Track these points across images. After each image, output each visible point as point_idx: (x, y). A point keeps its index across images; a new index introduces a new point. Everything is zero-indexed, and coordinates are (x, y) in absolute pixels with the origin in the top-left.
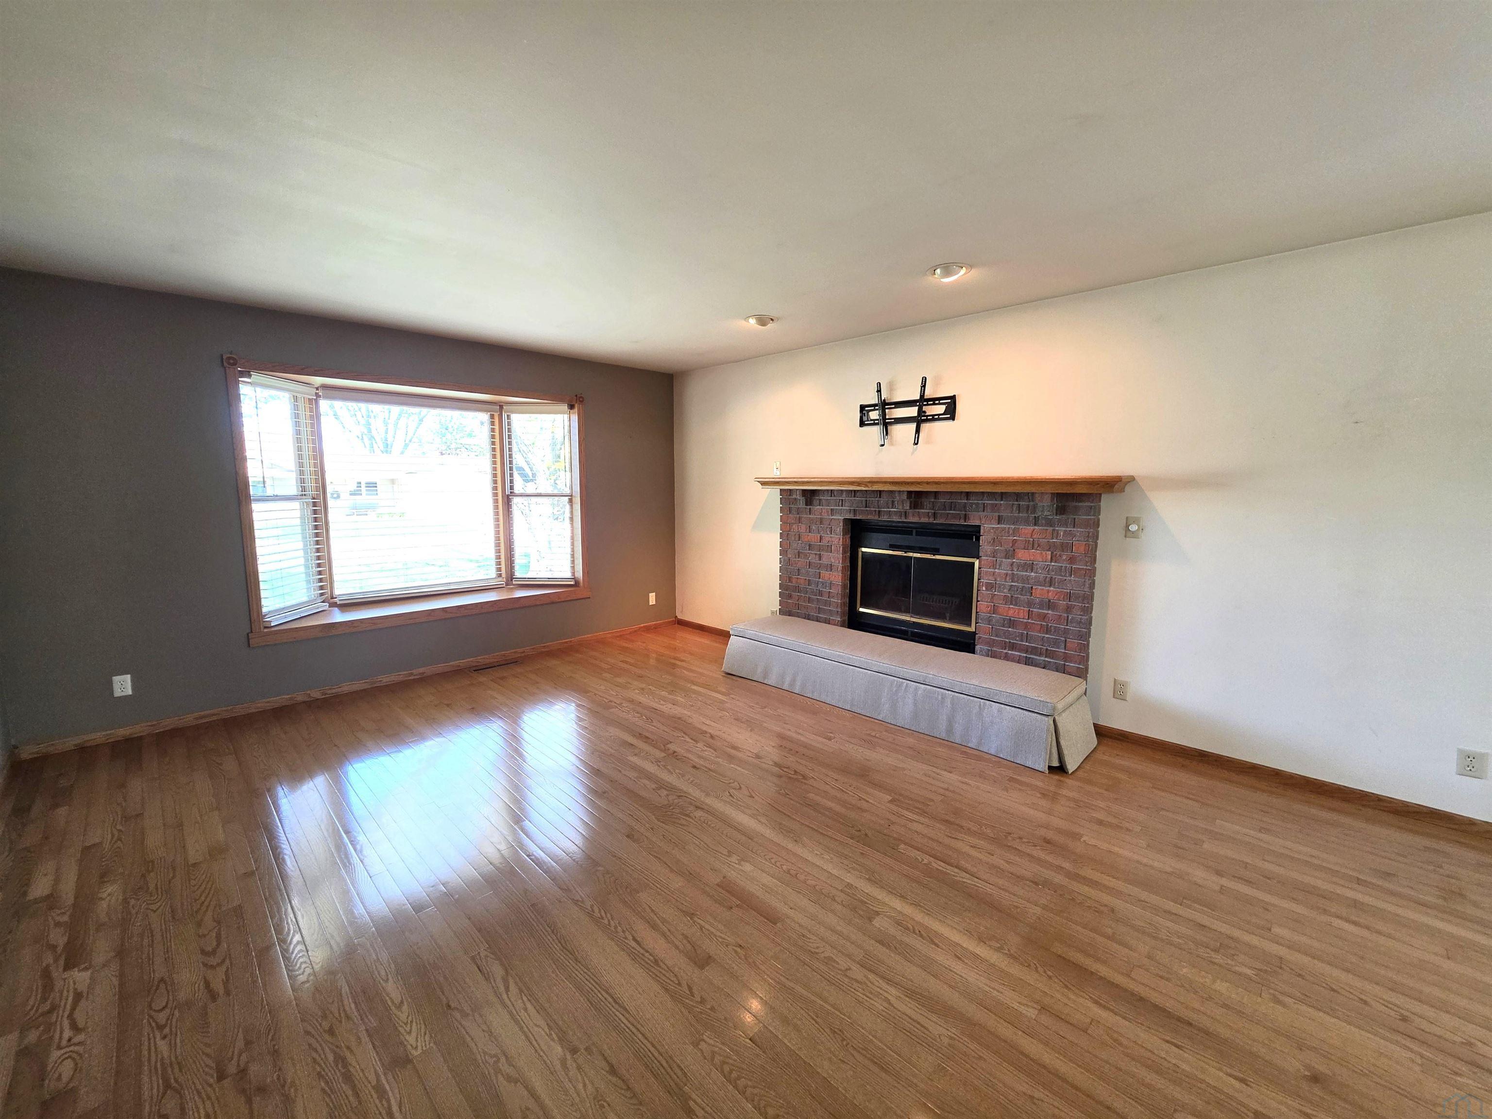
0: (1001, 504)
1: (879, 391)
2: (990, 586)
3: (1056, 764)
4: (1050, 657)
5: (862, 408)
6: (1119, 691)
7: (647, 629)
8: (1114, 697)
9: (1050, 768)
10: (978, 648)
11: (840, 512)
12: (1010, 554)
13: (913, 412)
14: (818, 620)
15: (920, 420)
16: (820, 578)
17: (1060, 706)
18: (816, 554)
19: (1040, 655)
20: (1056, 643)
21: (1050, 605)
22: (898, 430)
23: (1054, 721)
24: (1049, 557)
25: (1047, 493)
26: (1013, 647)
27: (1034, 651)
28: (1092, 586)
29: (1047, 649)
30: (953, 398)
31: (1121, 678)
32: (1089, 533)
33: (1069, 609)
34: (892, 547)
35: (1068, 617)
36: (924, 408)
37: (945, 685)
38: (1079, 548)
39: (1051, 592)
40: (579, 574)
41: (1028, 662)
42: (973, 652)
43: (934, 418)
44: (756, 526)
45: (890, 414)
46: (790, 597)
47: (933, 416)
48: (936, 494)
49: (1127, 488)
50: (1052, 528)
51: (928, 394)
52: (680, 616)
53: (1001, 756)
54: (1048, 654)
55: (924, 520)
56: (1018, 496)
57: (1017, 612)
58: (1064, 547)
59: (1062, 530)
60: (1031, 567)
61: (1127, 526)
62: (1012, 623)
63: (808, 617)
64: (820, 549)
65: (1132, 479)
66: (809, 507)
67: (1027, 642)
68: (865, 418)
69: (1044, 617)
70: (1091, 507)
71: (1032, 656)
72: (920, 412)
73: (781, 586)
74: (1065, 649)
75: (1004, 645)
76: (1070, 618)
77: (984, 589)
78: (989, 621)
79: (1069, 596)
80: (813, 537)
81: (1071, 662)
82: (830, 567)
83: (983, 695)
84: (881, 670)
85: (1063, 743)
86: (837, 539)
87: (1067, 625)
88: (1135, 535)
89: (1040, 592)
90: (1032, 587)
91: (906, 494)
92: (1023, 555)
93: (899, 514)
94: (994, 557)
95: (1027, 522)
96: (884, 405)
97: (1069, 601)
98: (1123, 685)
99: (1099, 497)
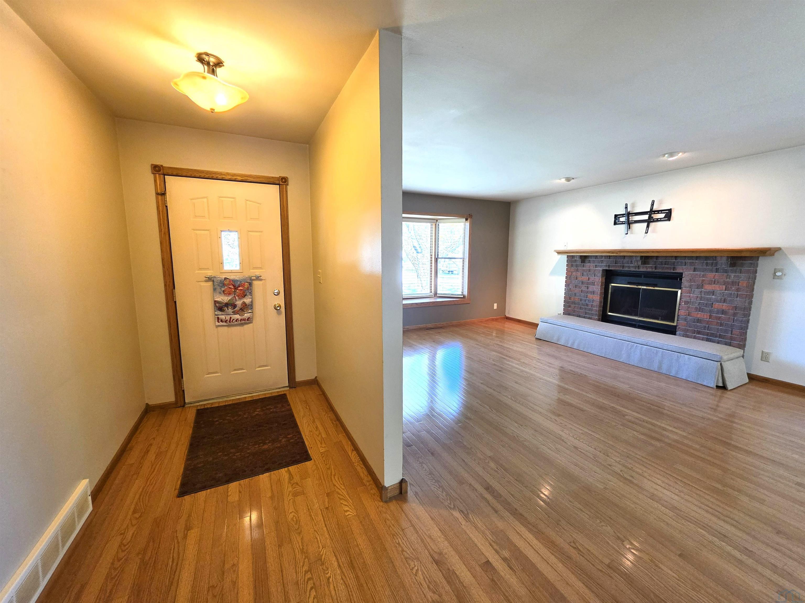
0: (696, 262)
1: (626, 208)
2: (686, 303)
3: (721, 384)
4: (721, 338)
5: (616, 216)
6: (765, 357)
7: (493, 320)
8: (761, 360)
9: (718, 387)
10: (677, 333)
11: (601, 266)
12: (700, 286)
13: (646, 217)
14: (584, 317)
15: (650, 221)
16: (587, 298)
17: (725, 358)
18: (585, 286)
19: (716, 337)
20: (726, 331)
21: (723, 312)
22: (635, 227)
23: (721, 364)
24: (724, 288)
25: (724, 257)
26: (699, 333)
27: (712, 335)
28: (750, 303)
29: (720, 334)
30: (670, 211)
31: (765, 351)
32: (749, 276)
33: (735, 314)
34: (629, 283)
35: (734, 318)
36: (652, 215)
37: (659, 346)
38: (743, 284)
39: (724, 306)
40: (466, 293)
41: (708, 340)
42: (675, 334)
43: (658, 220)
44: (553, 273)
45: (632, 218)
46: (570, 306)
47: (657, 219)
48: (657, 257)
49: (776, 254)
50: (726, 274)
51: (655, 208)
52: (507, 315)
53: (689, 380)
54: (720, 336)
55: (649, 270)
56: (707, 258)
57: (704, 316)
58: (733, 283)
59: (733, 275)
60: (713, 293)
61: (775, 273)
62: (699, 321)
63: (579, 316)
64: (588, 284)
65: (779, 249)
66: (583, 264)
67: (708, 330)
68: (617, 221)
69: (719, 318)
70: (751, 263)
71: (711, 337)
72: (650, 217)
73: (565, 301)
74: (731, 334)
75: (694, 332)
76: (735, 319)
77: (683, 303)
78: (685, 320)
79: (736, 308)
80: (585, 278)
81: (734, 341)
82: (593, 293)
83: (680, 351)
84: (622, 338)
85: (725, 375)
86: (598, 279)
87: (733, 322)
88: (780, 278)
89: (717, 306)
90: (713, 303)
91: (639, 257)
92: (708, 288)
93: (635, 267)
94: (690, 288)
95: (711, 271)
96: (629, 214)
97: (736, 310)
98: (768, 354)
99: (757, 258)
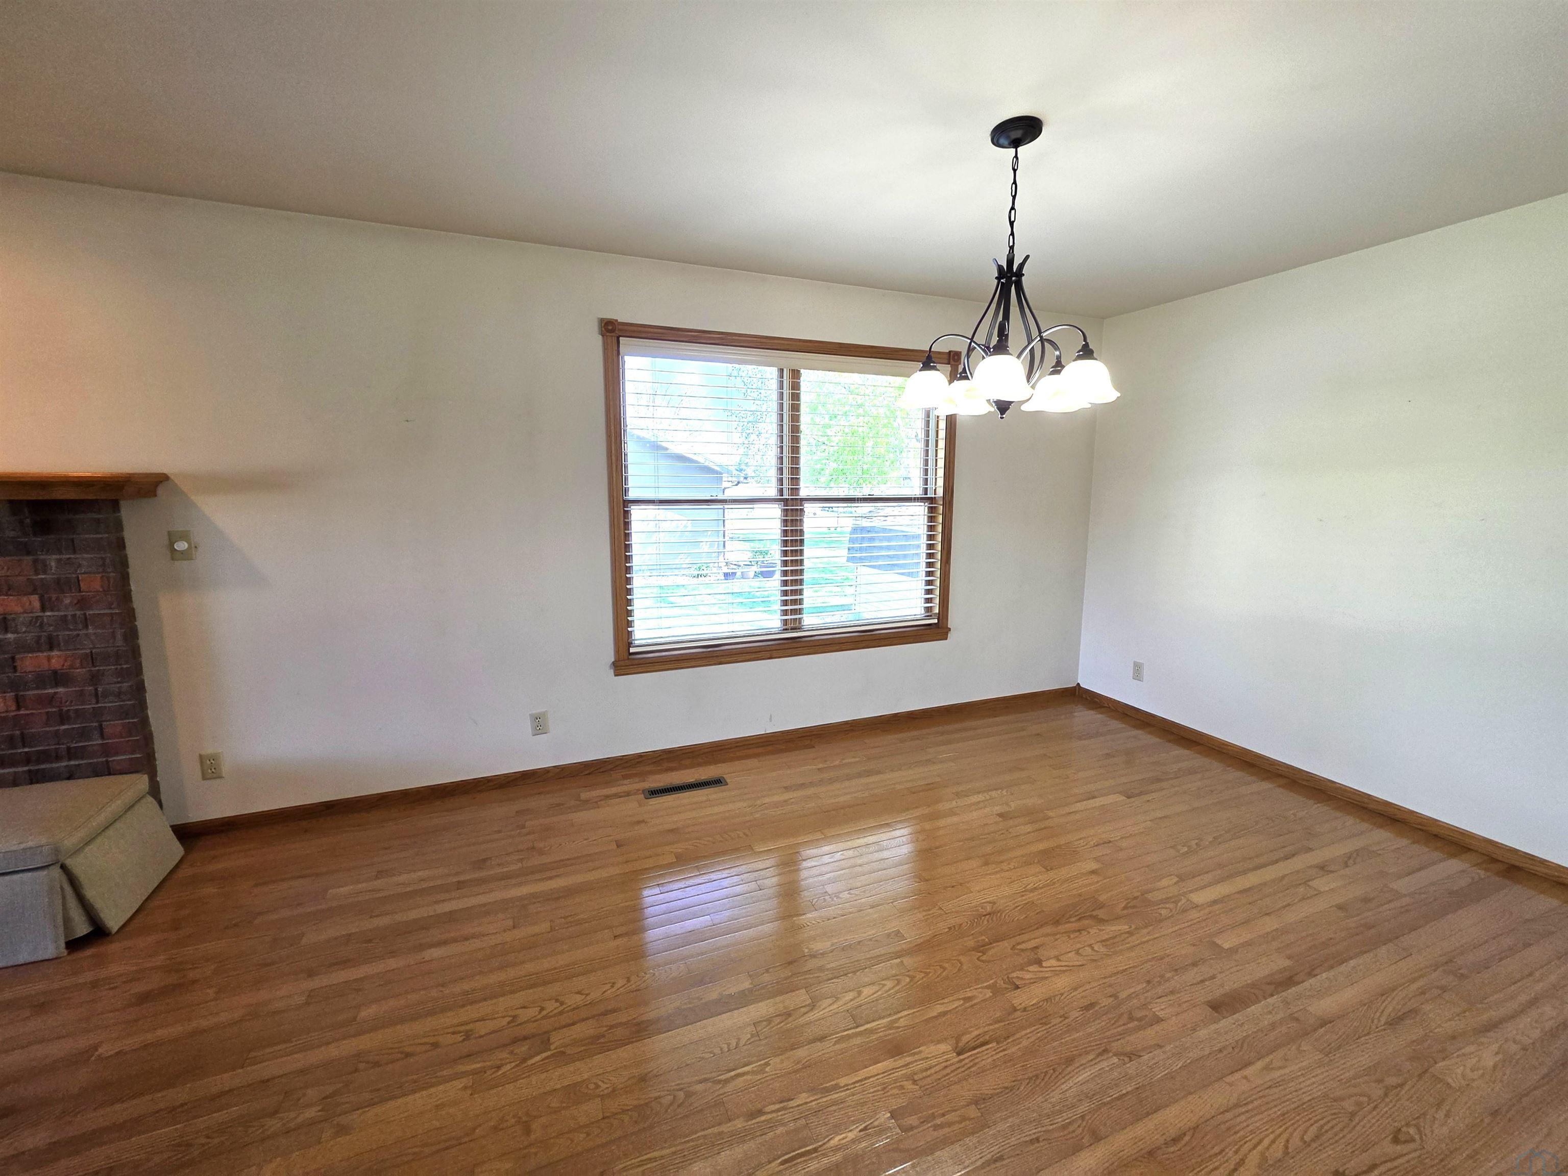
4: (76, 758)
6: (212, 766)
8: (204, 778)
19: (58, 758)
20: (83, 734)
21: (58, 678)
23: (63, 867)
24: (37, 604)
27: (44, 757)
29: (69, 749)
31: (209, 750)
32: (103, 559)
33: (95, 679)
35: (96, 689)
38: (93, 584)
39: (56, 659)
41: (35, 778)
49: (160, 491)
50: (30, 558)
54: (71, 754)
58: (62, 585)
59: (52, 560)
61: (171, 544)
65: (161, 479)
67: (24, 746)
69: (51, 699)
70: (98, 521)
71: (43, 766)
74: (102, 737)
79: (92, 658)
81: (117, 754)
85: (90, 894)
87: (97, 702)
88: (186, 556)
89: (31, 662)
90: (13, 658)
97: (94, 666)
98: (214, 758)
99: (115, 505)
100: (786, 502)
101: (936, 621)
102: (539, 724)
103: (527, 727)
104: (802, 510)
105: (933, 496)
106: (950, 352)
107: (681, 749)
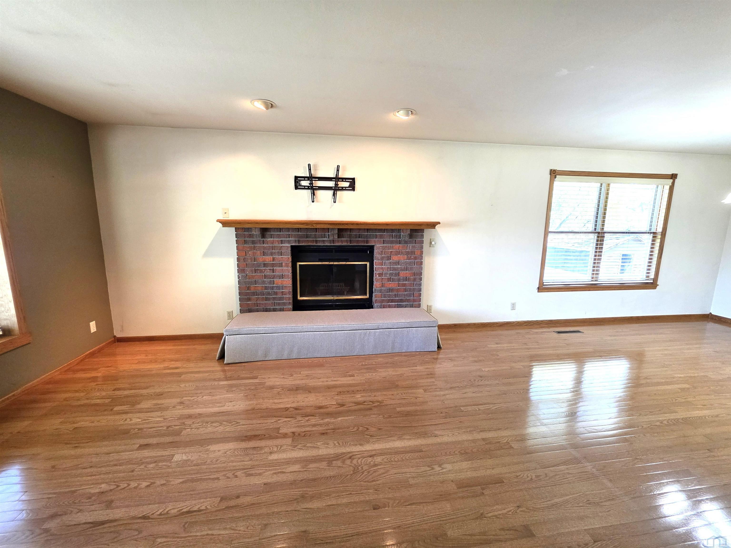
0: (385, 234)
1: (310, 170)
2: (380, 275)
5: (296, 178)
6: (429, 309)
7: (92, 355)
10: (375, 305)
11: (289, 242)
12: (389, 258)
13: (331, 184)
14: (275, 310)
15: (336, 189)
16: (274, 284)
18: (270, 269)
19: (404, 302)
20: (410, 295)
21: (406, 279)
22: (320, 193)
24: (406, 258)
25: (408, 229)
26: (392, 301)
27: (401, 301)
28: (421, 268)
29: (406, 299)
30: (353, 179)
31: (429, 304)
32: (420, 246)
33: (414, 280)
34: (320, 260)
36: (339, 183)
39: (407, 274)
41: (399, 306)
42: (373, 308)
43: (343, 189)
44: (208, 254)
45: (316, 184)
46: (249, 299)
47: (342, 187)
48: (351, 230)
50: (407, 245)
51: (340, 175)
52: (118, 334)
54: (407, 301)
55: (345, 244)
56: (393, 231)
57: (392, 285)
58: (411, 253)
59: (411, 246)
60: (398, 263)
61: (431, 242)
62: (391, 290)
63: (266, 310)
64: (273, 265)
66: (262, 239)
67: (398, 297)
68: (298, 184)
69: (404, 285)
71: (400, 303)
72: (336, 185)
73: (240, 294)
74: (413, 297)
75: (389, 301)
76: (415, 283)
77: (378, 276)
78: (381, 291)
79: (414, 274)
80: (268, 259)
81: (416, 302)
82: (282, 277)
86: (287, 258)
87: (414, 287)
88: (433, 246)
89: (403, 274)
90: (399, 272)
91: (337, 230)
92: (395, 258)
93: (330, 241)
94: (382, 260)
95: (397, 242)
96: (311, 178)
97: (415, 276)
98: (431, 307)
99: (422, 231)
100: (599, 233)
101: (652, 281)
102: (513, 307)
103: (510, 307)
104: (604, 236)
105: (655, 231)
106: (673, 174)
107: (555, 320)
